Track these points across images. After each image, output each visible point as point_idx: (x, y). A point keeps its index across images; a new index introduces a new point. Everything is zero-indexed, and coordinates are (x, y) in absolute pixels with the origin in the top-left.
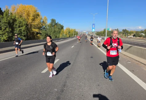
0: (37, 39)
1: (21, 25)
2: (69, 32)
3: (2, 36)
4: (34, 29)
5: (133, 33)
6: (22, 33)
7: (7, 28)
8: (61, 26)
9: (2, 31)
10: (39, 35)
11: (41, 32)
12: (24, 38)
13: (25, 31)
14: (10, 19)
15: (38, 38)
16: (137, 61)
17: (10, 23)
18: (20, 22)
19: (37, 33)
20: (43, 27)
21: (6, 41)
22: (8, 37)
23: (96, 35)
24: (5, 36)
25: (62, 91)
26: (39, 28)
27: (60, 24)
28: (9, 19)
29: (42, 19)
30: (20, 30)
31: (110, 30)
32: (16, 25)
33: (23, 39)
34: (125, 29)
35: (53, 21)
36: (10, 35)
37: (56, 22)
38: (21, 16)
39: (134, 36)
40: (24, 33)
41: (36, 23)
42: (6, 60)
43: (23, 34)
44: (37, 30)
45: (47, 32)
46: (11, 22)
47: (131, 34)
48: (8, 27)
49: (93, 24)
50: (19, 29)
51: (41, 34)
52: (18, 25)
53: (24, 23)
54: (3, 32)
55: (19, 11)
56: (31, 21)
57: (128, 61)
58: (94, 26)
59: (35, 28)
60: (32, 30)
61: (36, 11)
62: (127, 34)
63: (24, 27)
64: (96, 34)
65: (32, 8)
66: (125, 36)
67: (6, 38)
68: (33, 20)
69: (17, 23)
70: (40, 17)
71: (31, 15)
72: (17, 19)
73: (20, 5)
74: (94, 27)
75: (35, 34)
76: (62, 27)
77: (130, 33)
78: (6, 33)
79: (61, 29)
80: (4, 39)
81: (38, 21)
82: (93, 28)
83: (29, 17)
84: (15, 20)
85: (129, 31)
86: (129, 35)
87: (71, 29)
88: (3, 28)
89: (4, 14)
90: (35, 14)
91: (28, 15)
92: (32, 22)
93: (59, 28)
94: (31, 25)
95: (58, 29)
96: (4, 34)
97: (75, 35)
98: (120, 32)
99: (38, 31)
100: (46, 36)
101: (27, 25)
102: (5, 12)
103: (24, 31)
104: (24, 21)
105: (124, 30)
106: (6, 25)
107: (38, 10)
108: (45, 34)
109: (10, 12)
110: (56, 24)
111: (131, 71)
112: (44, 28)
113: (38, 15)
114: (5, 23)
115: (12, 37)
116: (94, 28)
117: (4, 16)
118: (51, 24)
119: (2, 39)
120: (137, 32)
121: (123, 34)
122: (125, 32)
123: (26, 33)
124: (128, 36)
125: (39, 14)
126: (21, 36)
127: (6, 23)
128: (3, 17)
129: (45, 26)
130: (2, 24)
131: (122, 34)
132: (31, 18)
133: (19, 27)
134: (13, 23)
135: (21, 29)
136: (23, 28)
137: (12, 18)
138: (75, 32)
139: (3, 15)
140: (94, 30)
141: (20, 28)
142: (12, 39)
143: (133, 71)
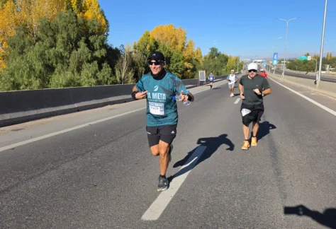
27: (223, 55)
35: (214, 50)
37: (218, 52)
53: (181, 57)
69: (173, 57)
76: (226, 59)
93: (222, 62)
103: (181, 67)
110: (218, 55)
133: (176, 61)
134: (170, 58)
141: (177, 64)
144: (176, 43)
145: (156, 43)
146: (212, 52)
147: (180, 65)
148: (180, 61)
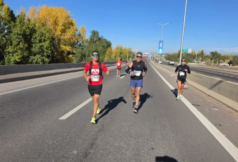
0: (67, 62)
1: (43, 38)
2: (121, 53)
3: (13, 55)
4: (64, 47)
5: (228, 58)
6: (43, 52)
7: (21, 43)
8: (107, 42)
9: (13, 46)
10: (71, 56)
11: (74, 52)
12: (47, 60)
13: (49, 49)
14: (26, 29)
15: (70, 61)
16: (229, 107)
17: (26, 35)
18: (42, 35)
19: (69, 53)
20: (79, 43)
21: (18, 63)
22: (22, 57)
23: (164, 60)
24: (18, 56)
25: (86, 155)
26: (73, 45)
27: (105, 40)
28: (24, 28)
29: (77, 30)
30: (41, 46)
31: (190, 51)
32: (36, 39)
33: (46, 62)
34: (216, 52)
35: (95, 33)
36: (26, 54)
37: (100, 37)
38: (44, 25)
39: (230, 63)
40: (47, 52)
41: (68, 35)
42: (10, 94)
43: (45, 54)
44: (68, 48)
45: (84, 52)
46: (28, 33)
47: (224, 61)
48: (22, 41)
49: (160, 42)
50: (39, 45)
51: (74, 54)
52: (38, 38)
53: (48, 35)
54: (14, 48)
55: (41, 17)
56: (60, 33)
57: (213, 107)
58: (161, 44)
59: (65, 45)
60: (60, 47)
61: (69, 18)
62: (219, 60)
63: (48, 42)
64: (166, 57)
65: (61, 13)
66: (215, 62)
67: (19, 59)
68: (63, 31)
69: (37, 35)
70: (75, 27)
71: (61, 24)
72: (36, 28)
73: (44, 7)
74: (161, 46)
75: (65, 55)
76: (109, 45)
77: (224, 58)
78: (20, 51)
79: (107, 47)
80: (16, 60)
81: (71, 33)
82: (160, 48)
83: (56, 27)
84: (33, 31)
85: (223, 54)
86: (221, 61)
87: (124, 48)
88: (15, 43)
89: (18, 20)
90: (66, 21)
91: (56, 23)
92: (61, 35)
93: (103, 46)
94: (59, 40)
95: (101, 48)
96: (16, 52)
97: (129, 57)
98: (207, 56)
99: (70, 50)
100: (81, 57)
101: (53, 39)
102: (18, 17)
103: (47, 49)
104: (48, 32)
105: (213, 53)
106: (19, 38)
107: (71, 16)
108: (80, 55)
109: (26, 18)
110: (100, 39)
111: (215, 125)
112: (80, 45)
113: (72, 24)
114: (18, 34)
115: (28, 57)
116: (162, 48)
117: (17, 23)
118: (91, 39)
119: (12, 59)
120: (235, 57)
121: (211, 59)
122: (215, 57)
123: (50, 52)
124: (220, 63)
125: (74, 22)
126: (42, 56)
127: (20, 34)
128: (15, 26)
129: (83, 42)
130: (13, 36)
131: (209, 60)
132: (60, 28)
133: (40, 41)
134: (31, 35)
135: (43, 46)
136: (46, 44)
137: (28, 28)
138: (130, 52)
139: (15, 22)
140: (161, 50)
141: (41, 44)
142: (28, 60)
143: (220, 125)
147: (45, 46)
148: (44, 41)
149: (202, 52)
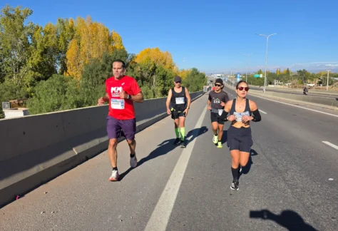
34: (304, 70)
39: (320, 83)
47: (312, 80)
77: (312, 77)
86: (309, 81)
98: (296, 76)
105: (300, 71)
122: (303, 76)
144: (165, 63)
145: (155, 65)
146: (193, 72)
149: (288, 71)
